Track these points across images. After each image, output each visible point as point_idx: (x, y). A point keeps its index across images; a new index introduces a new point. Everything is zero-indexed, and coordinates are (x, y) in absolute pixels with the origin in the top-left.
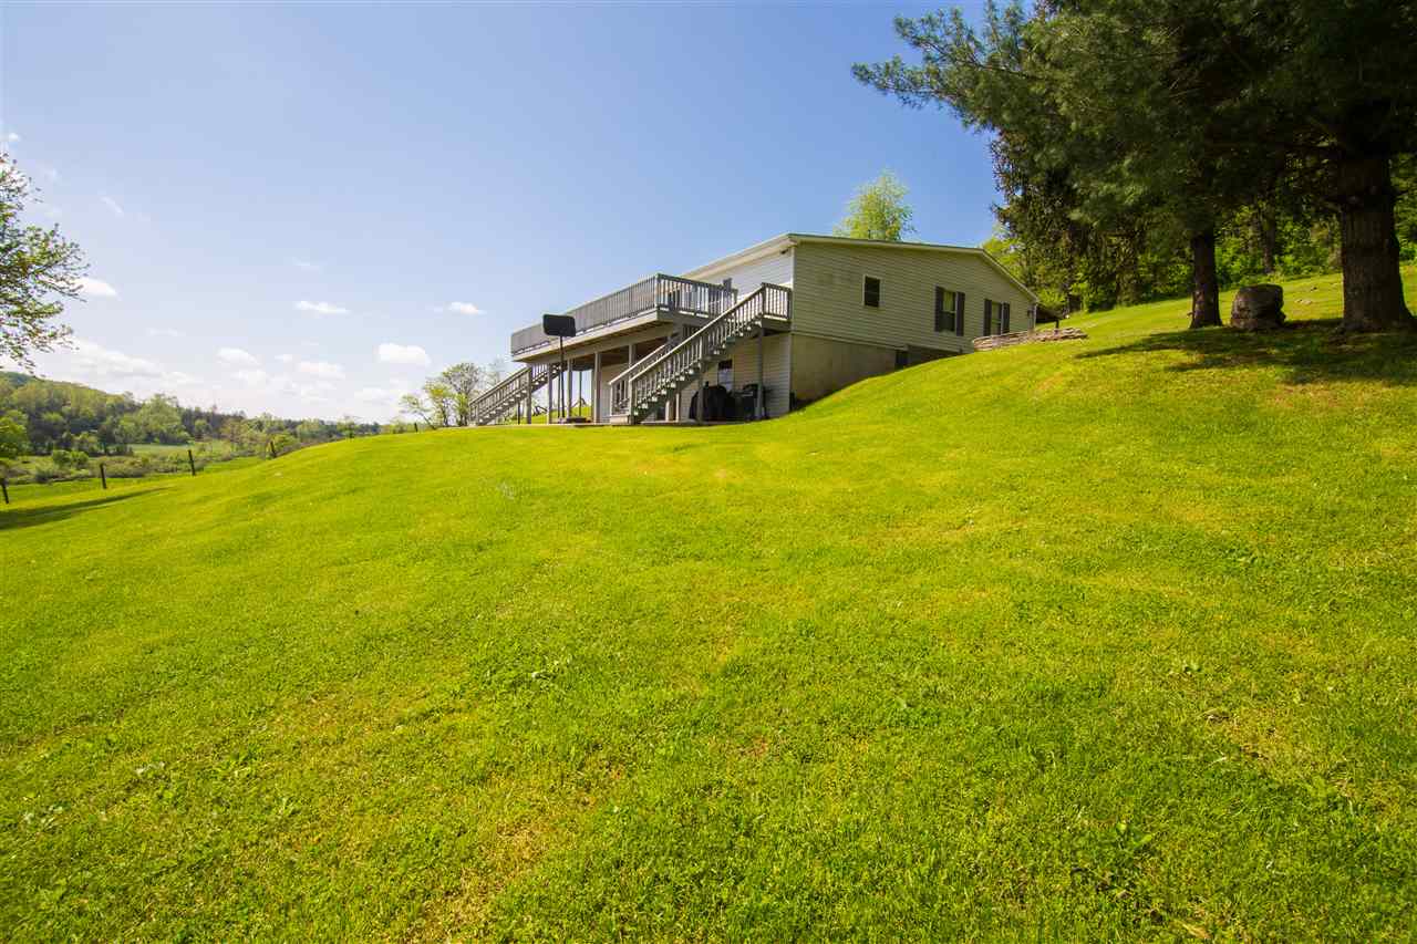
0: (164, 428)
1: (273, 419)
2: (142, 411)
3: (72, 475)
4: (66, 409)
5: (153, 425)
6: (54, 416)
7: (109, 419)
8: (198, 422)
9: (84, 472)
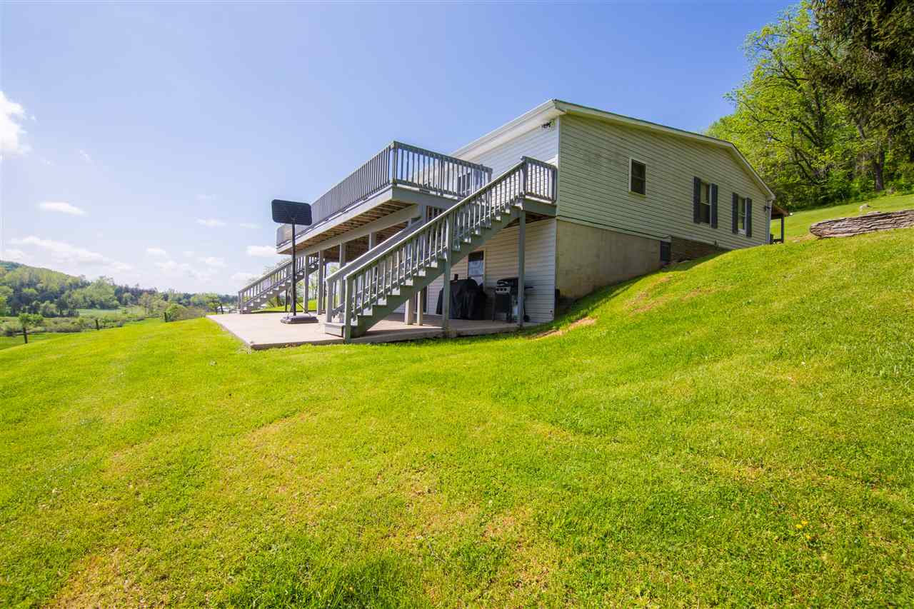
0: (102, 299)
1: (175, 292)
2: (89, 287)
3: (31, 331)
4: (39, 286)
5: (96, 296)
6: (32, 290)
7: (67, 292)
8: (126, 295)
9: (39, 328)
